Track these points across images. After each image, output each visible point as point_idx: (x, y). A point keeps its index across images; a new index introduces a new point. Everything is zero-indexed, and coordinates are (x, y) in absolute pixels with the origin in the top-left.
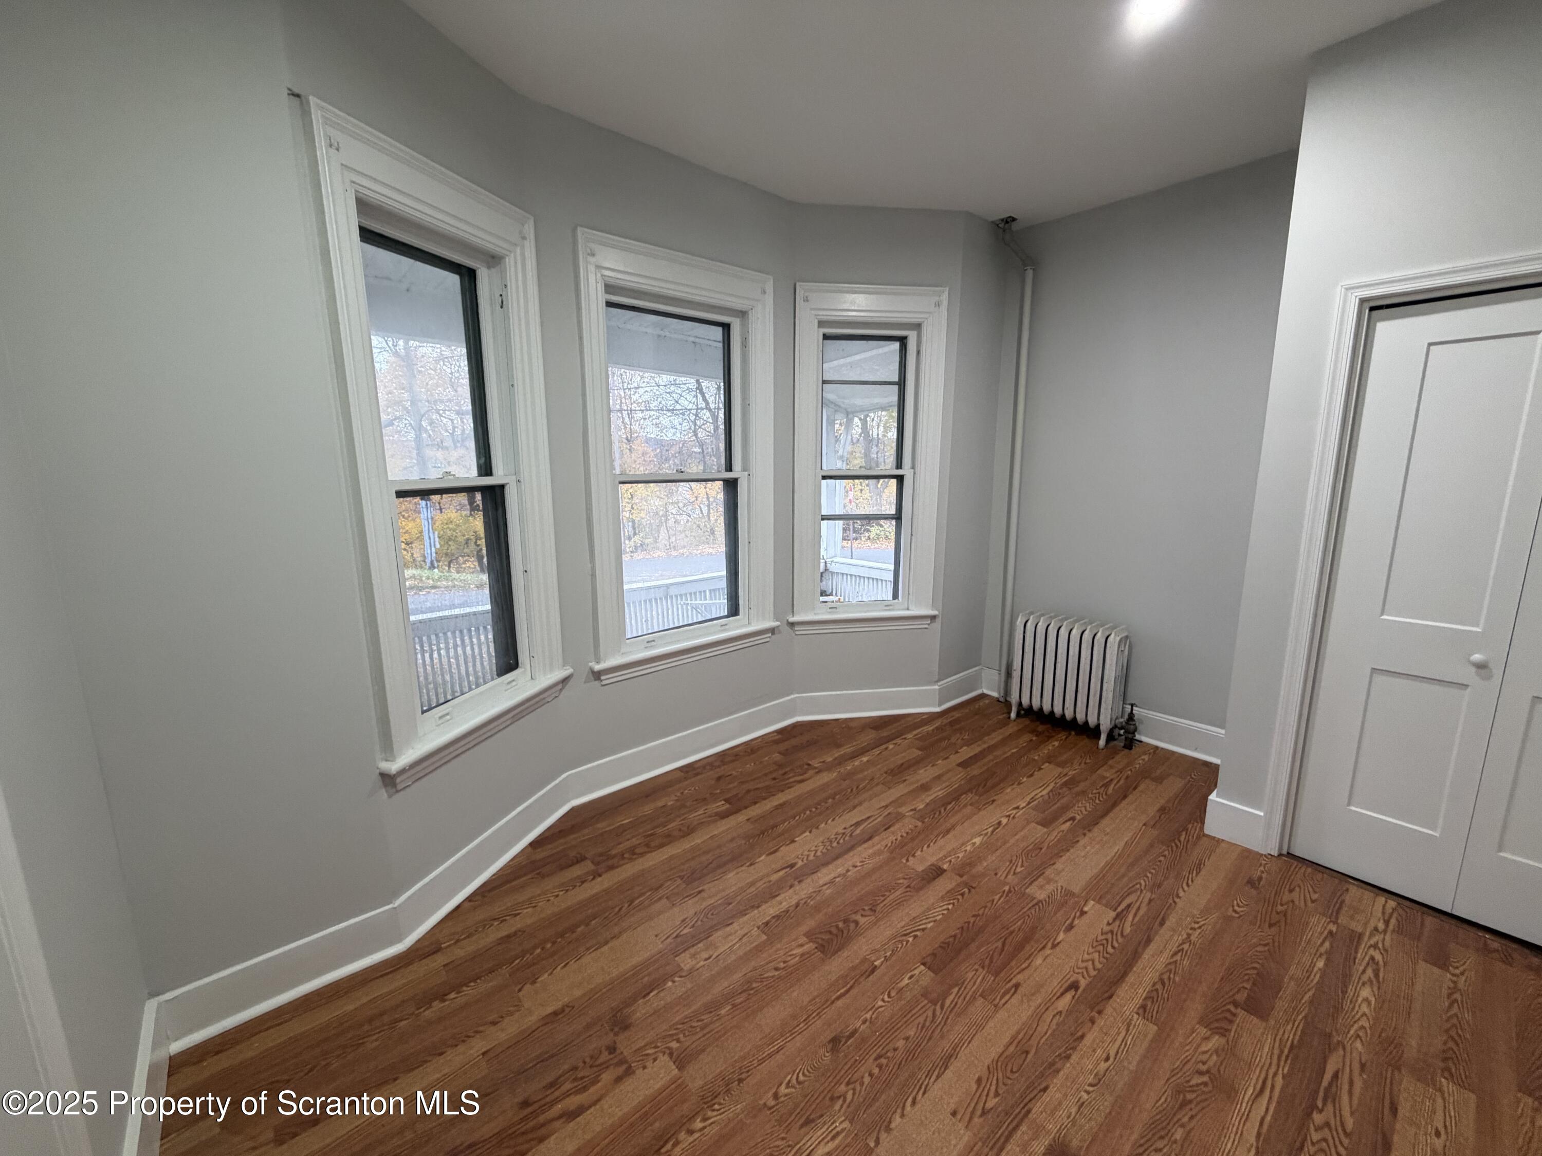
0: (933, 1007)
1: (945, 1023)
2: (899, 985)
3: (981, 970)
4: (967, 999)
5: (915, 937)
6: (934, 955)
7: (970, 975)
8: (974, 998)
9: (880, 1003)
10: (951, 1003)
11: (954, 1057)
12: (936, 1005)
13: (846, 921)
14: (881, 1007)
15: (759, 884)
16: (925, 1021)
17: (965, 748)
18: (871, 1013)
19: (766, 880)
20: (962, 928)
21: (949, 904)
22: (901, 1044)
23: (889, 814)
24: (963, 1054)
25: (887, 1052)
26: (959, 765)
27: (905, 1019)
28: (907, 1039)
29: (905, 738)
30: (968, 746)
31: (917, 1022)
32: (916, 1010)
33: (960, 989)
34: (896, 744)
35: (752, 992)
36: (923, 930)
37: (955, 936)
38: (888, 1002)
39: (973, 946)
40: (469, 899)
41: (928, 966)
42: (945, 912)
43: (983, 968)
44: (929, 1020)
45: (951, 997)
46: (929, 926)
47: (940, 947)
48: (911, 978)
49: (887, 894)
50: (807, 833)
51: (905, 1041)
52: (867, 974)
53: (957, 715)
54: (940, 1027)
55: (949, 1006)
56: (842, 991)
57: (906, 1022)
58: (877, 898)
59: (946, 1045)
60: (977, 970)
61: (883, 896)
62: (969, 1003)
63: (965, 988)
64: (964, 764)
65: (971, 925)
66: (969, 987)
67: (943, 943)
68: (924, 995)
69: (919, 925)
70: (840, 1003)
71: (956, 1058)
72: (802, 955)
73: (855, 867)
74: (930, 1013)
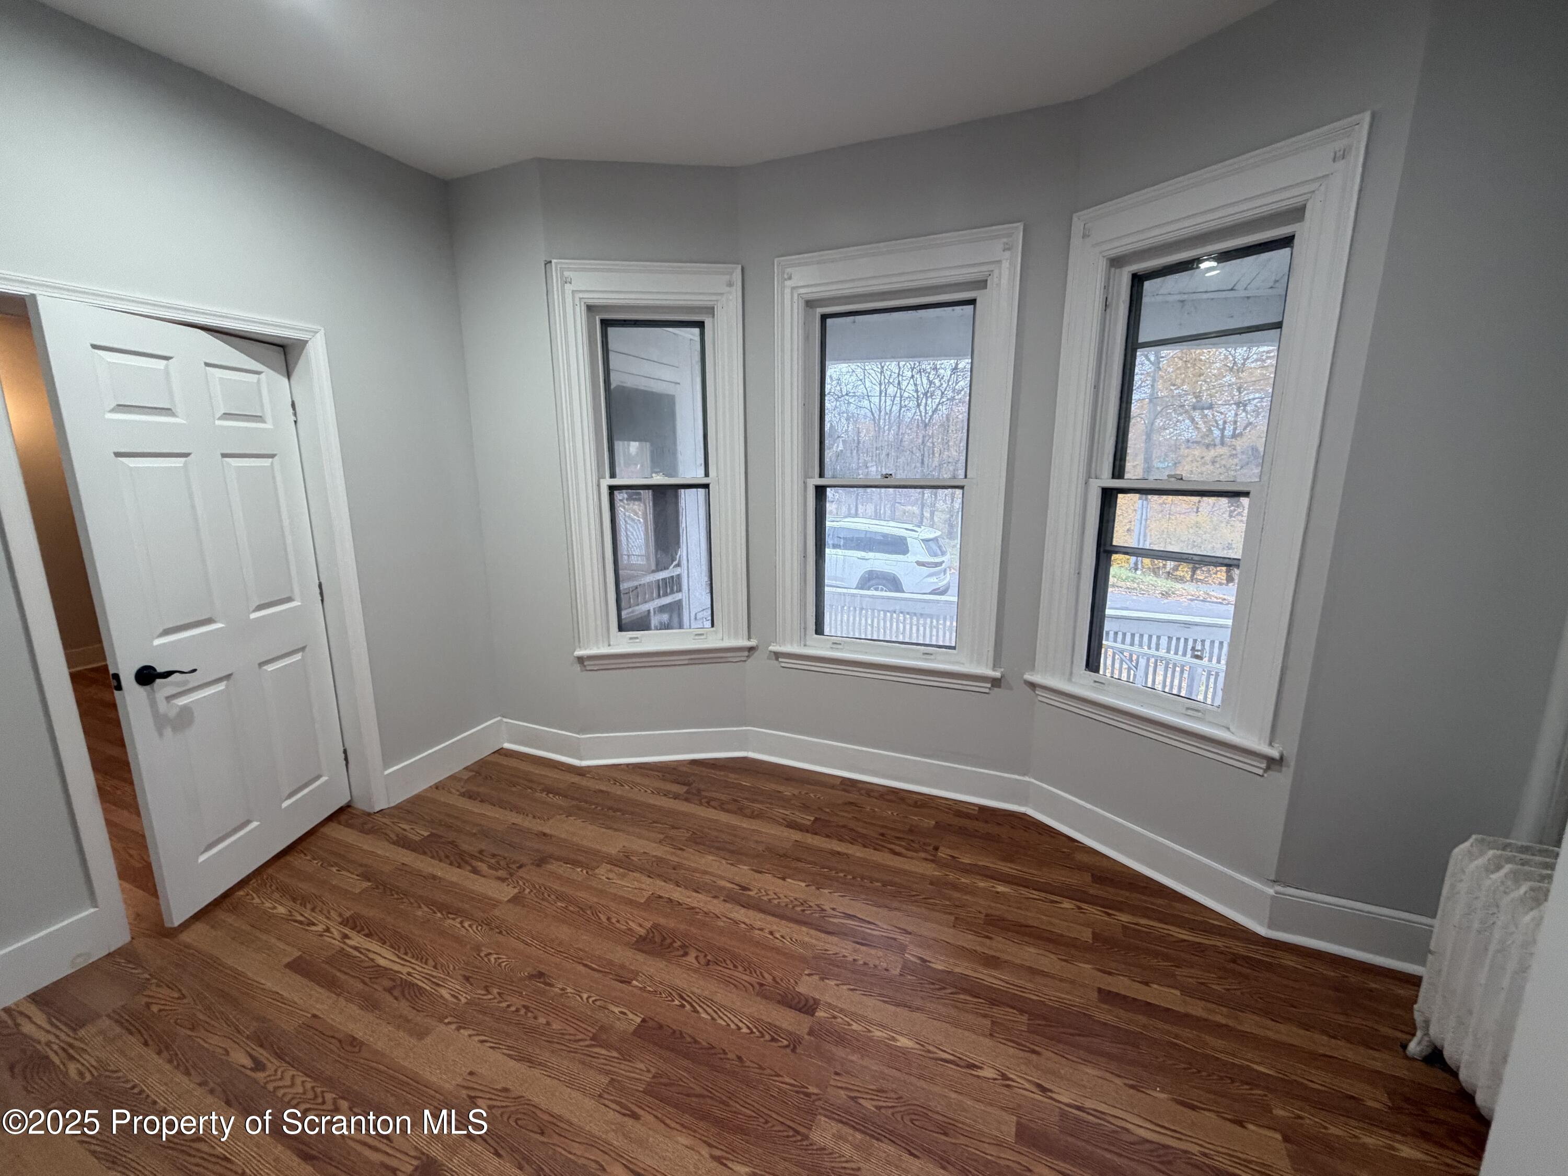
0: (588, 1038)
1: (569, 1052)
2: (610, 1005)
3: (651, 1076)
4: (605, 1067)
5: (683, 1006)
6: (661, 1027)
7: (642, 1066)
8: (607, 1073)
9: (585, 996)
10: (596, 1053)
11: (531, 1065)
12: (591, 1039)
13: (683, 946)
14: (581, 998)
15: (707, 877)
16: (570, 1034)
17: (1178, 993)
18: (572, 991)
19: (714, 879)
20: (713, 1048)
21: (748, 1027)
22: (542, 1020)
23: (895, 939)
24: (536, 1072)
25: (532, 1012)
26: (1100, 990)
27: (570, 1019)
28: (548, 1024)
29: (1109, 915)
30: (1183, 992)
31: (568, 1027)
32: (583, 1025)
33: (618, 1058)
34: (1080, 908)
35: (581, 912)
36: (696, 1011)
37: (696, 1042)
38: (588, 1002)
39: (686, 1063)
40: (628, 765)
41: (643, 1024)
42: (733, 1026)
43: (654, 1077)
44: (572, 1037)
45: (603, 1052)
46: (704, 1015)
47: (674, 1032)
48: (621, 1012)
49: (740, 969)
50: (803, 884)
51: (545, 1022)
52: (619, 978)
53: (1289, 961)
54: (564, 1048)
55: (592, 1052)
56: (594, 966)
57: (567, 1020)
58: (728, 962)
59: (545, 1056)
60: (649, 1071)
61: (735, 966)
62: (601, 1071)
63: (620, 1063)
64: (1107, 996)
65: (722, 1056)
66: (622, 1066)
67: (681, 1033)
68: (602, 1028)
69: (700, 1006)
70: (581, 968)
71: (530, 1067)
72: (630, 929)
73: (771, 933)
74: (580, 1036)
